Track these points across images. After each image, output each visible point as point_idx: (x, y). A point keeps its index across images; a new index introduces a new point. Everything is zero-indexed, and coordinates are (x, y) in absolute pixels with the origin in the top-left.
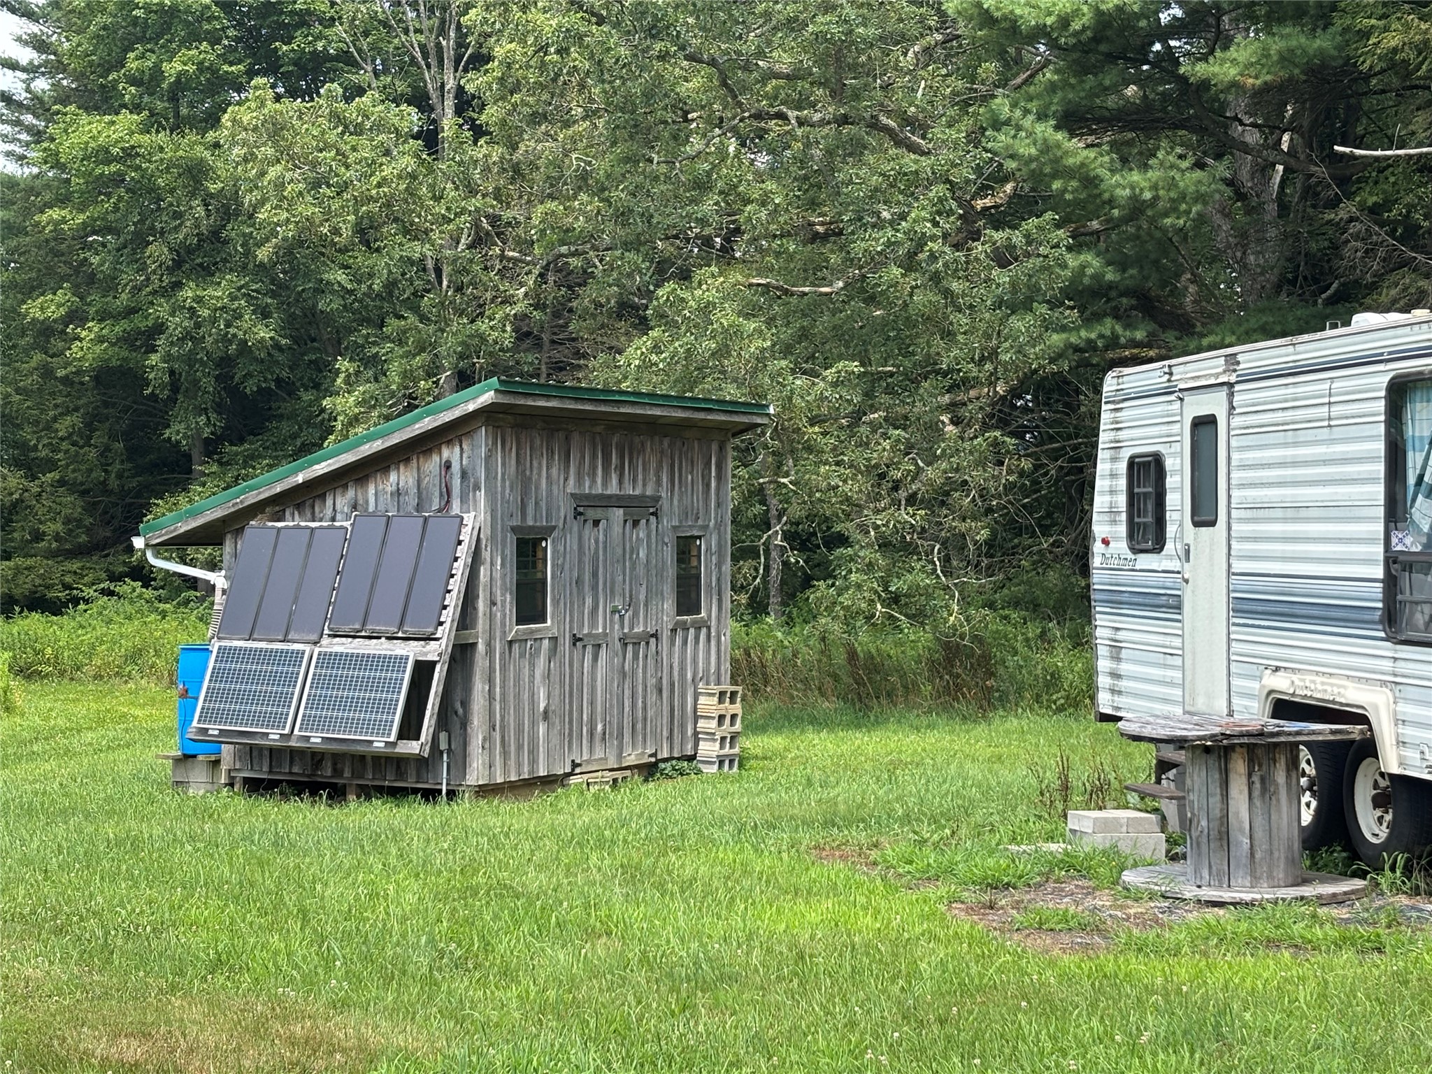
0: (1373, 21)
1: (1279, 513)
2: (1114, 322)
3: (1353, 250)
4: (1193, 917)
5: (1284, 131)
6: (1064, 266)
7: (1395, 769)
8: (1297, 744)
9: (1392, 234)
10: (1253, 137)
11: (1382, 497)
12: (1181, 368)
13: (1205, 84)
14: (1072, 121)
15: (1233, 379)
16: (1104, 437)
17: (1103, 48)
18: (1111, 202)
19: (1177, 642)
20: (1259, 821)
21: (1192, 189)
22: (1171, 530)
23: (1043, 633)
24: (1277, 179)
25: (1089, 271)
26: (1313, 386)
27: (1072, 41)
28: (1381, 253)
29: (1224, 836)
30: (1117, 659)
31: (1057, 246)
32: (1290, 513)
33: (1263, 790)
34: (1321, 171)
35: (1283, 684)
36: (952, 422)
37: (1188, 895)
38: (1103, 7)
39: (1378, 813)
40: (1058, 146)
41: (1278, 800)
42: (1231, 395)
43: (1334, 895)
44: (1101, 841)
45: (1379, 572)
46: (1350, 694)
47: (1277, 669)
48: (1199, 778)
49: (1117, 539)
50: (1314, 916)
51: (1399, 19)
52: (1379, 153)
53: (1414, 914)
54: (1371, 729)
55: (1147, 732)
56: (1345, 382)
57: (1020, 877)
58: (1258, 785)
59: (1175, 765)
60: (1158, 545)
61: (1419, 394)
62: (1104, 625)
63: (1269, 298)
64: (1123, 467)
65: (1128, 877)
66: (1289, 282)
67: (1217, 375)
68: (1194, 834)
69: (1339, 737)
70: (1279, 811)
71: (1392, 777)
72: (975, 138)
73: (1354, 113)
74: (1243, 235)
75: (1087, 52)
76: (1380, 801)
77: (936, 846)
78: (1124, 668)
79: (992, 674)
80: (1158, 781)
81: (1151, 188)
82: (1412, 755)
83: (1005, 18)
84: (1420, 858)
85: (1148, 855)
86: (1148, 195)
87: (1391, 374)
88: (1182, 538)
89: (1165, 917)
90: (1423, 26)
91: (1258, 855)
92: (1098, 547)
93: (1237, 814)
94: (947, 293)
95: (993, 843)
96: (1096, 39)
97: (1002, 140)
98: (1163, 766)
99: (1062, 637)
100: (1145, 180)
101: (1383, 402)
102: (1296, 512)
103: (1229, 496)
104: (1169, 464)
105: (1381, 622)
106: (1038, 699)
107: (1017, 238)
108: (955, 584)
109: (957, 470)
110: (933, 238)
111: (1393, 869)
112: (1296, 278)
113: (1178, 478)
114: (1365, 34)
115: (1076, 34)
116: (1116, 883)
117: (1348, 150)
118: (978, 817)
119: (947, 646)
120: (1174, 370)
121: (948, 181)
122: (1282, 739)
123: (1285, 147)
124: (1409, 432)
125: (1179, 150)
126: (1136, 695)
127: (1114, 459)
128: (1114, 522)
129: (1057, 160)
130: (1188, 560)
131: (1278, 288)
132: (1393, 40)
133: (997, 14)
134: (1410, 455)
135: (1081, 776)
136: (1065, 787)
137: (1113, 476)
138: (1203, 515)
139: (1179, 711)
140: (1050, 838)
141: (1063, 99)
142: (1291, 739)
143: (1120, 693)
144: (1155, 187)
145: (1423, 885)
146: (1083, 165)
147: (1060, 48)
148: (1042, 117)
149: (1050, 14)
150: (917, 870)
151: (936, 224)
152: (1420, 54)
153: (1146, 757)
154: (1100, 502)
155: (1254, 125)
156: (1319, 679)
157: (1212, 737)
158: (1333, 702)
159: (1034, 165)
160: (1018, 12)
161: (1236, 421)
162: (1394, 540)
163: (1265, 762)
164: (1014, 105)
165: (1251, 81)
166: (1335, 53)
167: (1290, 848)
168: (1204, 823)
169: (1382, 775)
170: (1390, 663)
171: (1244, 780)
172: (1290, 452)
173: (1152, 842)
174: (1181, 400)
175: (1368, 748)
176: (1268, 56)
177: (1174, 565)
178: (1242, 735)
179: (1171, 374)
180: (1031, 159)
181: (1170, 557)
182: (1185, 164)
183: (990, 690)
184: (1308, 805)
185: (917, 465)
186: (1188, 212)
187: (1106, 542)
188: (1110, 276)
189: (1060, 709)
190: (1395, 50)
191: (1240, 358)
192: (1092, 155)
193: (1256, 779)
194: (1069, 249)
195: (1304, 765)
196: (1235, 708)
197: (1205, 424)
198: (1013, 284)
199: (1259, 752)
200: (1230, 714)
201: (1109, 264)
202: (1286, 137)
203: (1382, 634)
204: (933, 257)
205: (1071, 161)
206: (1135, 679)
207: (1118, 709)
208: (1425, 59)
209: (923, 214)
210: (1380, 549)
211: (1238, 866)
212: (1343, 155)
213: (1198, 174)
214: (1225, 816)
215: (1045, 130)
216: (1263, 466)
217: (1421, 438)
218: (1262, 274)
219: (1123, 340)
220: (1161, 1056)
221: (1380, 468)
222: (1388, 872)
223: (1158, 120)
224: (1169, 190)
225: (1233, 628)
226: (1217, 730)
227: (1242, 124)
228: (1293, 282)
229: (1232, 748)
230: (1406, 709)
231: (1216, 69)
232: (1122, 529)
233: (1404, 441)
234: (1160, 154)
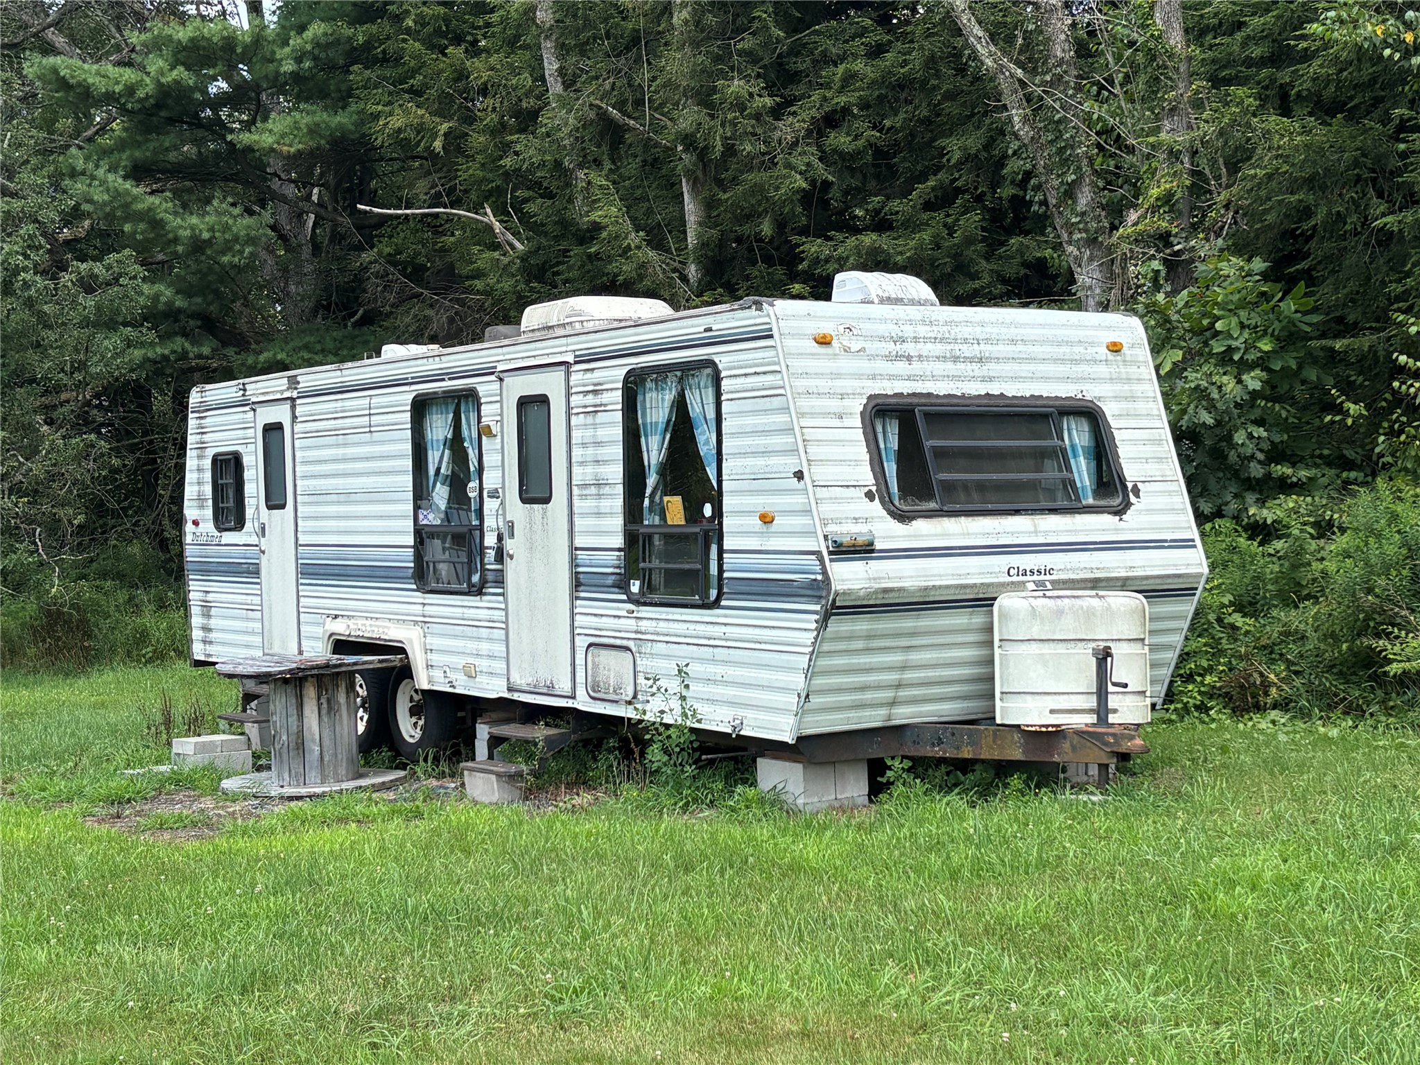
0: (380, 108)
1: (334, 497)
2: (183, 340)
3: (373, 286)
4: (279, 809)
5: (313, 186)
6: (141, 293)
7: (426, 686)
8: (354, 672)
9: (403, 272)
10: (291, 191)
11: (411, 484)
12: (253, 386)
13: (249, 149)
14: (138, 173)
15: (295, 394)
16: (192, 440)
17: (163, 114)
18: (176, 240)
19: (257, 600)
20: (326, 733)
21: (243, 233)
22: (249, 512)
23: (130, 600)
24: (310, 223)
25: (163, 299)
26: (357, 402)
27: (137, 106)
28: (396, 287)
29: (300, 745)
30: (209, 616)
31: (135, 277)
32: (342, 498)
33: (329, 709)
34: (346, 221)
35: (341, 628)
36: (46, 423)
37: (273, 794)
38: (163, 80)
39: (414, 720)
40: (127, 192)
41: (341, 716)
42: (293, 407)
43: (383, 783)
44: (201, 760)
45: (410, 540)
46: (391, 632)
47: (336, 617)
48: (280, 705)
49: (204, 520)
50: (370, 799)
51: (401, 106)
52: (391, 211)
53: (442, 791)
54: (407, 657)
55: (240, 670)
56: (382, 399)
57: (138, 793)
58: (325, 705)
59: (256, 697)
60: (240, 524)
61: (434, 409)
62: (196, 589)
63: (308, 321)
64: (208, 463)
65: (226, 784)
66: (323, 306)
67: (282, 392)
68: (277, 747)
69: (384, 665)
70: (341, 724)
71: (424, 692)
72: (56, 183)
73: (369, 173)
74: (285, 270)
75: (151, 115)
76: (415, 711)
77: (63, 775)
78: (213, 623)
79: (89, 636)
80: (244, 710)
81: (208, 231)
82: (437, 674)
83: (79, 84)
84: (445, 750)
85: (239, 768)
86: (206, 235)
87: (414, 394)
88: (258, 518)
89: (258, 811)
90: (420, 112)
91: (326, 759)
92: (189, 528)
93: (310, 728)
94: (41, 315)
95: (112, 769)
96: (159, 106)
97: (79, 187)
98: (248, 698)
99: (149, 601)
100: (203, 223)
101: (409, 414)
102: (347, 496)
103: (295, 486)
104: (247, 460)
105: (413, 577)
106: (129, 654)
107: (98, 269)
108: (55, 562)
109: (55, 465)
110: (25, 269)
111: (426, 760)
112: (329, 304)
113: (254, 472)
114: (376, 117)
115: (140, 100)
116: (216, 790)
117: (368, 208)
118: (95, 750)
119: (49, 614)
120: (247, 387)
121: (36, 221)
122: (343, 669)
123: (315, 198)
124: (429, 436)
125: (230, 200)
126: (223, 644)
127: (200, 457)
128: (201, 507)
129: (126, 206)
130: (264, 535)
131: (315, 312)
132: (397, 122)
133: (72, 81)
134: (430, 453)
135: (181, 709)
136: (168, 722)
137: (200, 470)
138: (275, 501)
139: (259, 653)
140: (158, 762)
141: (131, 156)
142: (350, 668)
143: (211, 643)
144: (212, 229)
145: (447, 770)
146: (150, 209)
147: (127, 111)
148: (113, 169)
149: (117, 83)
150: (51, 795)
151: (26, 257)
152: (419, 133)
153: (234, 693)
154: (190, 491)
155: (291, 181)
156: (369, 622)
157: (290, 671)
158: (379, 639)
159: (108, 209)
160: (90, 81)
161: (298, 427)
162: (421, 517)
163: (330, 687)
164: (87, 158)
165: (285, 148)
166: (352, 128)
167: (350, 751)
168: (284, 738)
169: (416, 691)
170: (420, 607)
171: (315, 702)
172: (341, 451)
173: (241, 758)
174: (254, 410)
175: (405, 672)
176: (298, 129)
177: (254, 540)
178: (312, 668)
179: (245, 390)
180: (105, 204)
181: (250, 534)
182: (237, 211)
183: (88, 649)
184: (362, 719)
185: (18, 460)
186: (241, 252)
187: (196, 523)
188: (180, 303)
189: (148, 662)
190: (399, 130)
191: (299, 379)
192: (157, 202)
193: (323, 700)
194: (144, 279)
195: (358, 688)
196: (304, 648)
197: (273, 430)
198: (99, 308)
199: (326, 680)
200: (301, 653)
201: (177, 293)
202: (316, 191)
203: (414, 587)
204: (26, 285)
205: (140, 206)
206: (223, 630)
207: (210, 655)
208: (423, 137)
209: (16, 248)
210: (411, 523)
211: (311, 768)
212: (366, 212)
213: (248, 220)
214: (301, 732)
215: (117, 181)
216: (320, 462)
217: (438, 441)
218: (302, 300)
219: (191, 355)
220: (272, 899)
221: (408, 463)
222: (422, 763)
223: (212, 174)
224: (224, 232)
225: (301, 588)
226: (294, 666)
227: (280, 179)
228: (327, 308)
229: (305, 678)
230: (434, 642)
231: (256, 137)
232: (209, 512)
233: (426, 444)
234: (215, 203)
